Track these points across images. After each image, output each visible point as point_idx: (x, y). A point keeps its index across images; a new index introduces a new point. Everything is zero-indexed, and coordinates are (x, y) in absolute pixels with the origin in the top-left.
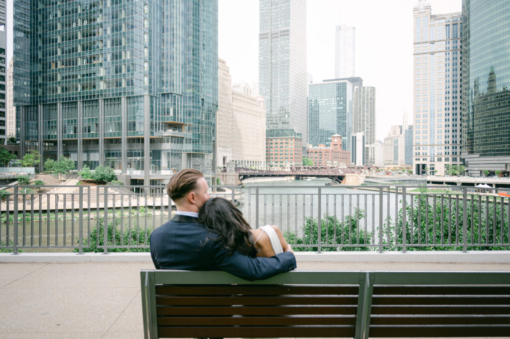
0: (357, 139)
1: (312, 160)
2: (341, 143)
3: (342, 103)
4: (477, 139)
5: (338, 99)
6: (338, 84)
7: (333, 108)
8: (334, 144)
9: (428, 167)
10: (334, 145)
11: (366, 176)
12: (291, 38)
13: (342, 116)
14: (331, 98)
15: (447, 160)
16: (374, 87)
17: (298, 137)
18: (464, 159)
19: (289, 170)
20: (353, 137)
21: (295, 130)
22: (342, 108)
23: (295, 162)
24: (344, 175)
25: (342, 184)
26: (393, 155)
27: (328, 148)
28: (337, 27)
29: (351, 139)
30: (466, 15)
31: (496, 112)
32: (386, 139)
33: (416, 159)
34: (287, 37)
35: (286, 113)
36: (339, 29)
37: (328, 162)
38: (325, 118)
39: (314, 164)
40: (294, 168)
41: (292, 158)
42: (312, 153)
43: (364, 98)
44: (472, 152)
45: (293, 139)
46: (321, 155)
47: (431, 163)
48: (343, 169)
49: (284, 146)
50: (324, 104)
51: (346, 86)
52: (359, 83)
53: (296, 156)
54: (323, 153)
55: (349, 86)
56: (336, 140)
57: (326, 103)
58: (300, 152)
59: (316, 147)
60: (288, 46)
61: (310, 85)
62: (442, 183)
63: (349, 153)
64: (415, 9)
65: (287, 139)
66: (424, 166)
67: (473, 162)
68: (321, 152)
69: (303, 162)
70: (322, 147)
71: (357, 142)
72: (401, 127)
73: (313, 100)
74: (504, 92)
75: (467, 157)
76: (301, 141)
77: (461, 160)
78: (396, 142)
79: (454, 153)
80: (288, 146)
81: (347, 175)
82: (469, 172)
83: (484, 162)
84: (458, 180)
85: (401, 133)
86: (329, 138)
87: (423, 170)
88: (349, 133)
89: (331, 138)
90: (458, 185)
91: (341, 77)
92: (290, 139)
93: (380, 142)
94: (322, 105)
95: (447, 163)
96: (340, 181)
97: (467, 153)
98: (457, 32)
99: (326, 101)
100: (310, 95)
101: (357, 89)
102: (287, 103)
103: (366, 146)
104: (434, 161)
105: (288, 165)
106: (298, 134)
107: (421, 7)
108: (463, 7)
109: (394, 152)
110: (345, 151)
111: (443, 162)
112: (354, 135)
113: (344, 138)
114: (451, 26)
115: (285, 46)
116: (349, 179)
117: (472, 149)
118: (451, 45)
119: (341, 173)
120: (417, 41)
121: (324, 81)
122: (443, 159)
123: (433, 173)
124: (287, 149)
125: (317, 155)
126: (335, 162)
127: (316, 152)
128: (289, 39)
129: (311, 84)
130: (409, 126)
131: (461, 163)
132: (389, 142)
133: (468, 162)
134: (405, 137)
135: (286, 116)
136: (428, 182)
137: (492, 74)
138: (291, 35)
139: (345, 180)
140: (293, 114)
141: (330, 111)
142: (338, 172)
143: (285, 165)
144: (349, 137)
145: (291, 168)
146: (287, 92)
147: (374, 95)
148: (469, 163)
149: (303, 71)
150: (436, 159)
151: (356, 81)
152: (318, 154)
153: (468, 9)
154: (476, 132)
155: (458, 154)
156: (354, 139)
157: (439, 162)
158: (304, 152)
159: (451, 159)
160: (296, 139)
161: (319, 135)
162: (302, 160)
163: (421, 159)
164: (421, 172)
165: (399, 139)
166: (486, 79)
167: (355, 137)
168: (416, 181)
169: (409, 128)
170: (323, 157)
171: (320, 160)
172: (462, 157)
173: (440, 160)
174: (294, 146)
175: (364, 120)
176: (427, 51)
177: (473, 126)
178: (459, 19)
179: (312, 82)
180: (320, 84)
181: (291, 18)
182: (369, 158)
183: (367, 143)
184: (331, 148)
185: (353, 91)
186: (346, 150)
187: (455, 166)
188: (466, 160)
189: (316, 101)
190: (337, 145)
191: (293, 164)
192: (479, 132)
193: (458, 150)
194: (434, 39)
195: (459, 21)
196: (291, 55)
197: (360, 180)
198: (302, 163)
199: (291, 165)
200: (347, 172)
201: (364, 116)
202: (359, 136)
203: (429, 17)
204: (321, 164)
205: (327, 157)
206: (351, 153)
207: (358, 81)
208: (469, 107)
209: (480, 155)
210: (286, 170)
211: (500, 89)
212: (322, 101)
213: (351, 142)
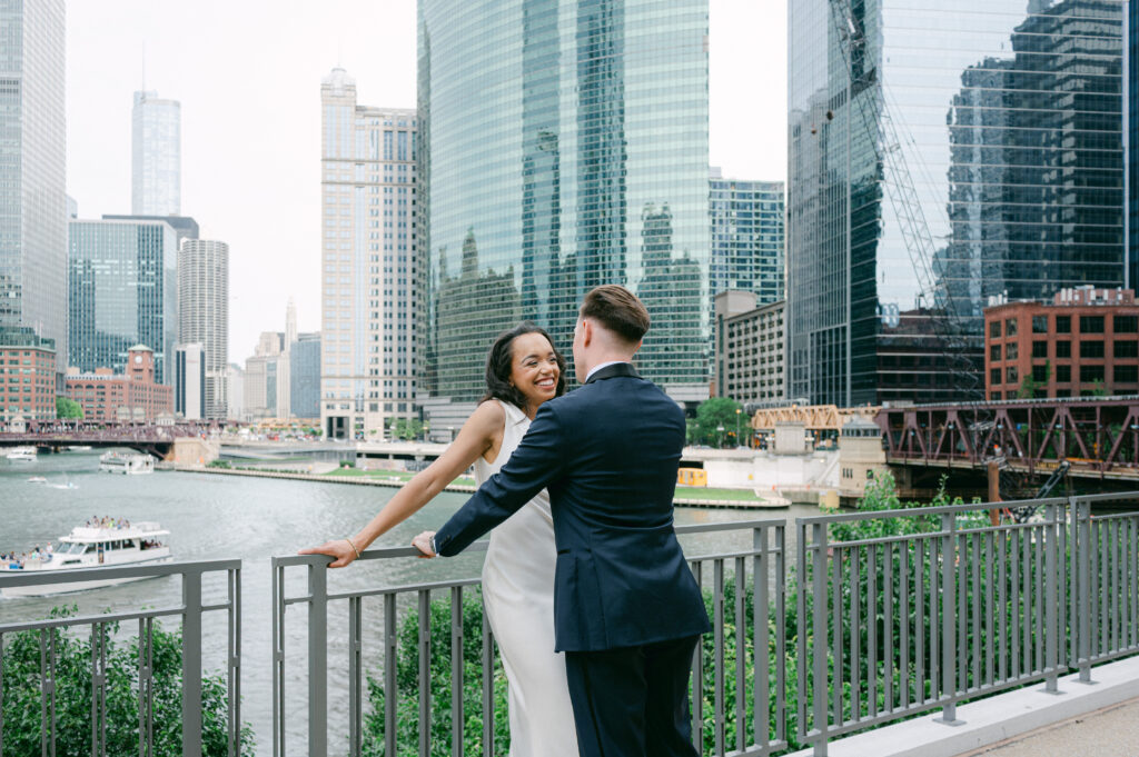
0: (187, 358)
1: (78, 404)
2: (152, 367)
3: (153, 273)
4: (446, 367)
5: (144, 262)
6: (142, 229)
7: (130, 284)
8: (136, 367)
9: (352, 422)
10: (136, 370)
11: (223, 442)
12: (24, 102)
13: (150, 304)
14: (125, 259)
15: (388, 408)
16: (226, 242)
17: (46, 348)
18: (421, 408)
19: (22, 429)
20: (178, 353)
21: (36, 330)
22: (153, 284)
23: (37, 408)
24: (171, 440)
25: (166, 464)
26: (265, 397)
27: (119, 376)
28: (136, 94)
29: (174, 358)
30: (423, 118)
31: (480, 315)
32: (249, 361)
33: (328, 407)
34: (13, 96)
35: (10, 286)
36: (141, 99)
37: (121, 410)
38: (110, 306)
39: (84, 416)
40: (34, 425)
41: (29, 400)
42: (78, 389)
43: (202, 266)
44: (435, 394)
45: (32, 353)
46: (104, 393)
47: (357, 415)
48: (166, 428)
49: (6, 370)
50: (107, 273)
51: (162, 236)
52: (190, 231)
53: (40, 394)
54: (108, 390)
55: (169, 235)
56: (139, 359)
57: (111, 270)
58: (51, 387)
59: (89, 374)
60: (16, 120)
61: (70, 224)
62: (385, 456)
63: (170, 391)
64: (325, 87)
65: (14, 352)
66: (340, 421)
67: (438, 414)
68: (103, 387)
69: (59, 410)
70: (104, 375)
71: (188, 366)
72: (282, 336)
73: (80, 261)
74: (489, 279)
75: (426, 402)
76: (53, 357)
77: (415, 408)
78: (272, 367)
79: (402, 395)
80: (17, 369)
81: (177, 440)
82: (432, 433)
83: (459, 414)
84: (419, 450)
85: (282, 348)
86: (120, 355)
87: (339, 430)
88: (169, 344)
89: (125, 355)
90: (419, 459)
91: (146, 213)
92: (22, 353)
93: (235, 366)
94: (103, 274)
95: (388, 415)
96: (161, 455)
97: (427, 396)
98: (391, 147)
99: (111, 264)
100: (71, 247)
101: (186, 244)
102: (14, 261)
103: (208, 374)
104: (362, 410)
105: (19, 418)
106: (45, 342)
107: (337, 85)
108: (419, 100)
109: (268, 389)
110: (159, 385)
111: (381, 414)
112: (181, 350)
113: (156, 355)
114: (395, 134)
115: (9, 119)
116: (181, 451)
117: (436, 387)
118: (395, 174)
119: (163, 436)
120: (329, 156)
121: (105, 217)
122: (381, 406)
123: (360, 436)
124: (15, 377)
125: (91, 393)
126: (138, 411)
127: (89, 387)
128: (19, 102)
129: (73, 220)
130: (300, 335)
131: (416, 414)
132: (257, 368)
133: (429, 412)
134: (291, 357)
135: (12, 295)
136: (359, 455)
137: (470, 241)
138: (24, 92)
139: (173, 452)
140: (30, 289)
141: (122, 289)
142: (155, 434)
143: (10, 418)
144: (169, 352)
145: (28, 425)
146: (14, 236)
147: (225, 261)
148: (432, 414)
149: (56, 188)
150: (367, 406)
151: (185, 225)
152: (96, 390)
153: (428, 106)
154: (443, 354)
155: (409, 396)
156: (181, 358)
157: (373, 413)
158: (60, 387)
159: (395, 406)
160: (38, 352)
161: (94, 347)
162: (54, 405)
163: (338, 406)
164: (334, 434)
165: (279, 362)
166: (460, 251)
167: (184, 353)
168: (335, 452)
169: (300, 340)
170: (108, 397)
171: (100, 406)
172: (418, 403)
173: (374, 408)
174: (33, 370)
175: (202, 316)
176: (347, 179)
177: (437, 341)
178: (409, 123)
179: (74, 216)
180: (98, 224)
181: (25, 52)
182: (216, 403)
183: (210, 368)
184: (127, 377)
185: (178, 248)
186: (161, 382)
187: (403, 422)
188: (425, 409)
189: (88, 264)
190: (141, 370)
191: (33, 414)
192: (449, 353)
193: (409, 389)
194: (362, 157)
195: (410, 128)
196: (23, 144)
197: (208, 451)
198: (55, 412)
199: (26, 418)
200: (177, 435)
201: (202, 306)
202: (193, 351)
203: (353, 110)
204: (102, 416)
205: (116, 398)
206: (175, 390)
207: (189, 227)
208: (429, 304)
209: (453, 400)
210: (14, 429)
211: (482, 272)
212: (103, 263)
213: (174, 365)
